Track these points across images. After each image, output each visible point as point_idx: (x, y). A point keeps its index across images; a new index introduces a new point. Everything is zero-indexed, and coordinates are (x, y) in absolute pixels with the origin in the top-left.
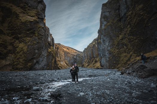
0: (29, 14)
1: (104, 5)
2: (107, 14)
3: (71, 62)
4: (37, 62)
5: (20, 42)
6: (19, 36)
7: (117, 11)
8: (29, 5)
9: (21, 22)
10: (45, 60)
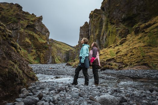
0: (43, 38)
1: (81, 28)
2: (82, 33)
3: (63, 57)
4: (48, 61)
5: (41, 53)
6: (40, 50)
7: (88, 32)
8: (42, 33)
9: (40, 43)
10: (51, 60)
